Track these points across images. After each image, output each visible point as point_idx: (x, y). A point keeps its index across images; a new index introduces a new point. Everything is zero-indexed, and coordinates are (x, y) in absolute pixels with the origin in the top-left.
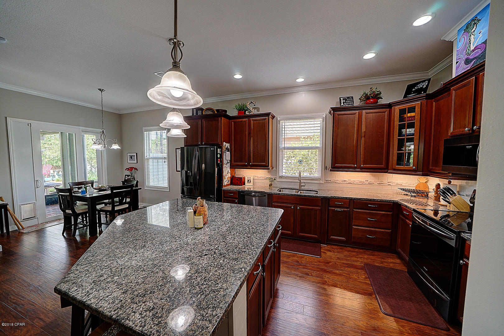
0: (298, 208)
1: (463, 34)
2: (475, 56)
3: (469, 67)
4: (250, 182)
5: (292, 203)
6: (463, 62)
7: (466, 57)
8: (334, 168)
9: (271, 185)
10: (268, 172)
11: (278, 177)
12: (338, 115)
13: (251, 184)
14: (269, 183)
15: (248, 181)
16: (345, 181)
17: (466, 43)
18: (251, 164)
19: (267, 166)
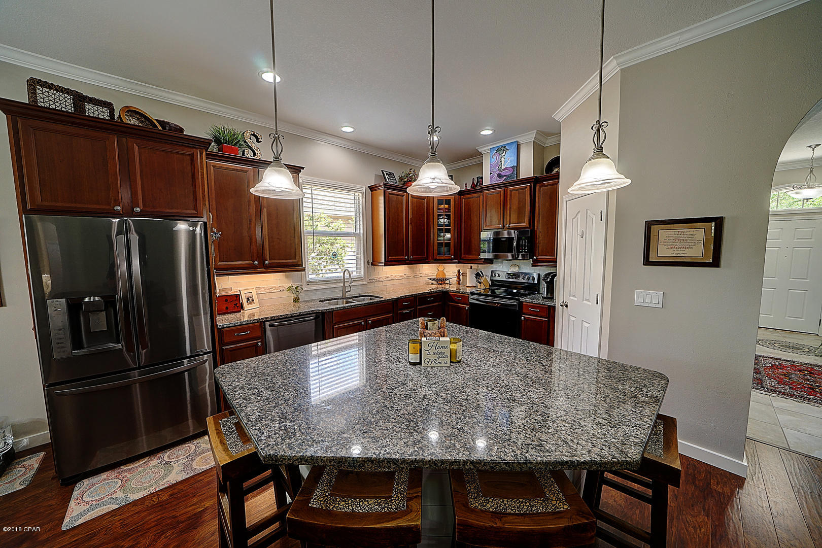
0: (370, 322)
1: (495, 154)
2: (507, 174)
3: (501, 180)
4: (253, 301)
5: (361, 318)
6: (496, 175)
7: (498, 172)
8: (388, 261)
9: (296, 300)
10: (286, 277)
11: (304, 283)
12: (389, 194)
13: (256, 305)
14: (292, 296)
15: (248, 299)
16: (388, 277)
17: (498, 162)
18: (267, 262)
19: (299, 265)
